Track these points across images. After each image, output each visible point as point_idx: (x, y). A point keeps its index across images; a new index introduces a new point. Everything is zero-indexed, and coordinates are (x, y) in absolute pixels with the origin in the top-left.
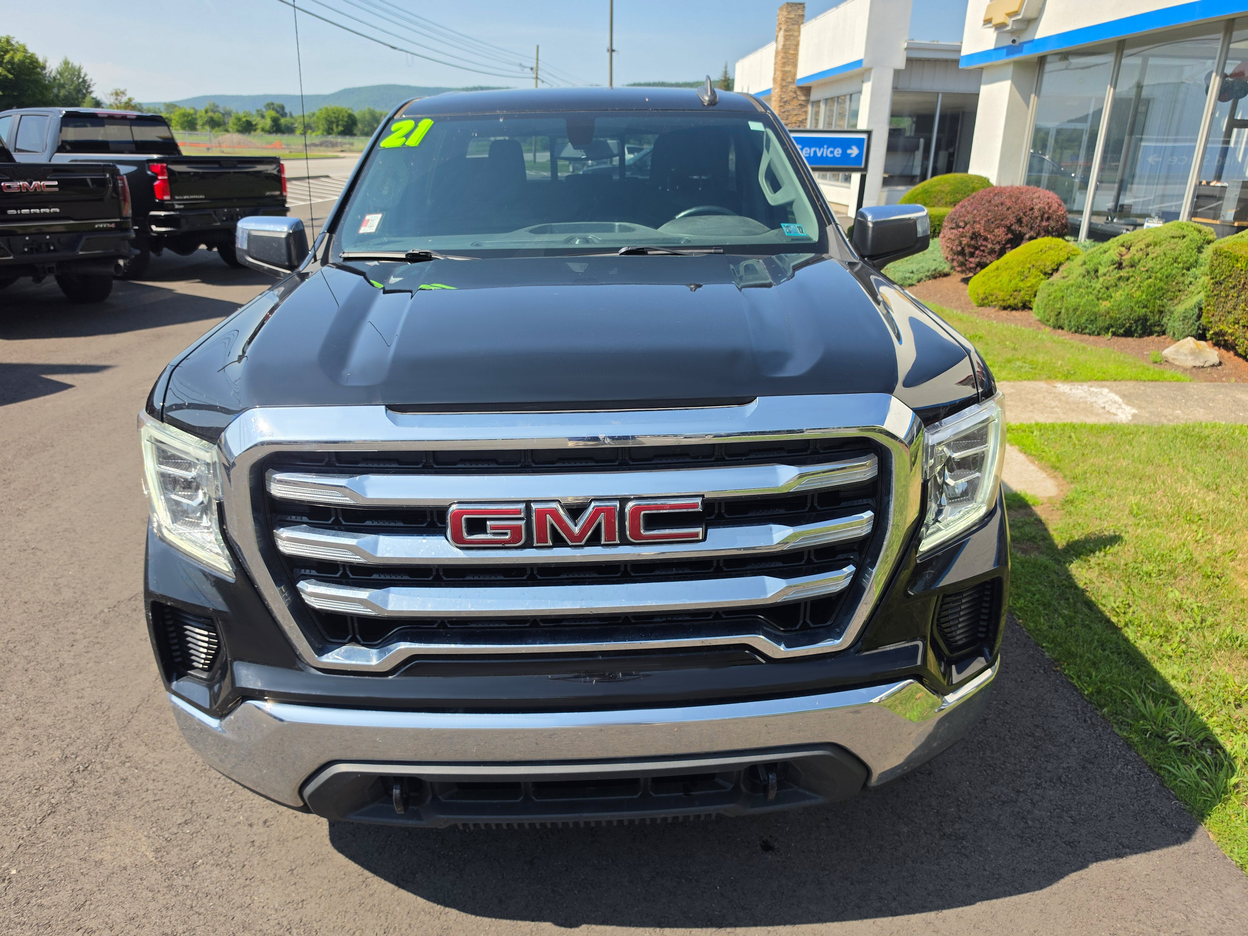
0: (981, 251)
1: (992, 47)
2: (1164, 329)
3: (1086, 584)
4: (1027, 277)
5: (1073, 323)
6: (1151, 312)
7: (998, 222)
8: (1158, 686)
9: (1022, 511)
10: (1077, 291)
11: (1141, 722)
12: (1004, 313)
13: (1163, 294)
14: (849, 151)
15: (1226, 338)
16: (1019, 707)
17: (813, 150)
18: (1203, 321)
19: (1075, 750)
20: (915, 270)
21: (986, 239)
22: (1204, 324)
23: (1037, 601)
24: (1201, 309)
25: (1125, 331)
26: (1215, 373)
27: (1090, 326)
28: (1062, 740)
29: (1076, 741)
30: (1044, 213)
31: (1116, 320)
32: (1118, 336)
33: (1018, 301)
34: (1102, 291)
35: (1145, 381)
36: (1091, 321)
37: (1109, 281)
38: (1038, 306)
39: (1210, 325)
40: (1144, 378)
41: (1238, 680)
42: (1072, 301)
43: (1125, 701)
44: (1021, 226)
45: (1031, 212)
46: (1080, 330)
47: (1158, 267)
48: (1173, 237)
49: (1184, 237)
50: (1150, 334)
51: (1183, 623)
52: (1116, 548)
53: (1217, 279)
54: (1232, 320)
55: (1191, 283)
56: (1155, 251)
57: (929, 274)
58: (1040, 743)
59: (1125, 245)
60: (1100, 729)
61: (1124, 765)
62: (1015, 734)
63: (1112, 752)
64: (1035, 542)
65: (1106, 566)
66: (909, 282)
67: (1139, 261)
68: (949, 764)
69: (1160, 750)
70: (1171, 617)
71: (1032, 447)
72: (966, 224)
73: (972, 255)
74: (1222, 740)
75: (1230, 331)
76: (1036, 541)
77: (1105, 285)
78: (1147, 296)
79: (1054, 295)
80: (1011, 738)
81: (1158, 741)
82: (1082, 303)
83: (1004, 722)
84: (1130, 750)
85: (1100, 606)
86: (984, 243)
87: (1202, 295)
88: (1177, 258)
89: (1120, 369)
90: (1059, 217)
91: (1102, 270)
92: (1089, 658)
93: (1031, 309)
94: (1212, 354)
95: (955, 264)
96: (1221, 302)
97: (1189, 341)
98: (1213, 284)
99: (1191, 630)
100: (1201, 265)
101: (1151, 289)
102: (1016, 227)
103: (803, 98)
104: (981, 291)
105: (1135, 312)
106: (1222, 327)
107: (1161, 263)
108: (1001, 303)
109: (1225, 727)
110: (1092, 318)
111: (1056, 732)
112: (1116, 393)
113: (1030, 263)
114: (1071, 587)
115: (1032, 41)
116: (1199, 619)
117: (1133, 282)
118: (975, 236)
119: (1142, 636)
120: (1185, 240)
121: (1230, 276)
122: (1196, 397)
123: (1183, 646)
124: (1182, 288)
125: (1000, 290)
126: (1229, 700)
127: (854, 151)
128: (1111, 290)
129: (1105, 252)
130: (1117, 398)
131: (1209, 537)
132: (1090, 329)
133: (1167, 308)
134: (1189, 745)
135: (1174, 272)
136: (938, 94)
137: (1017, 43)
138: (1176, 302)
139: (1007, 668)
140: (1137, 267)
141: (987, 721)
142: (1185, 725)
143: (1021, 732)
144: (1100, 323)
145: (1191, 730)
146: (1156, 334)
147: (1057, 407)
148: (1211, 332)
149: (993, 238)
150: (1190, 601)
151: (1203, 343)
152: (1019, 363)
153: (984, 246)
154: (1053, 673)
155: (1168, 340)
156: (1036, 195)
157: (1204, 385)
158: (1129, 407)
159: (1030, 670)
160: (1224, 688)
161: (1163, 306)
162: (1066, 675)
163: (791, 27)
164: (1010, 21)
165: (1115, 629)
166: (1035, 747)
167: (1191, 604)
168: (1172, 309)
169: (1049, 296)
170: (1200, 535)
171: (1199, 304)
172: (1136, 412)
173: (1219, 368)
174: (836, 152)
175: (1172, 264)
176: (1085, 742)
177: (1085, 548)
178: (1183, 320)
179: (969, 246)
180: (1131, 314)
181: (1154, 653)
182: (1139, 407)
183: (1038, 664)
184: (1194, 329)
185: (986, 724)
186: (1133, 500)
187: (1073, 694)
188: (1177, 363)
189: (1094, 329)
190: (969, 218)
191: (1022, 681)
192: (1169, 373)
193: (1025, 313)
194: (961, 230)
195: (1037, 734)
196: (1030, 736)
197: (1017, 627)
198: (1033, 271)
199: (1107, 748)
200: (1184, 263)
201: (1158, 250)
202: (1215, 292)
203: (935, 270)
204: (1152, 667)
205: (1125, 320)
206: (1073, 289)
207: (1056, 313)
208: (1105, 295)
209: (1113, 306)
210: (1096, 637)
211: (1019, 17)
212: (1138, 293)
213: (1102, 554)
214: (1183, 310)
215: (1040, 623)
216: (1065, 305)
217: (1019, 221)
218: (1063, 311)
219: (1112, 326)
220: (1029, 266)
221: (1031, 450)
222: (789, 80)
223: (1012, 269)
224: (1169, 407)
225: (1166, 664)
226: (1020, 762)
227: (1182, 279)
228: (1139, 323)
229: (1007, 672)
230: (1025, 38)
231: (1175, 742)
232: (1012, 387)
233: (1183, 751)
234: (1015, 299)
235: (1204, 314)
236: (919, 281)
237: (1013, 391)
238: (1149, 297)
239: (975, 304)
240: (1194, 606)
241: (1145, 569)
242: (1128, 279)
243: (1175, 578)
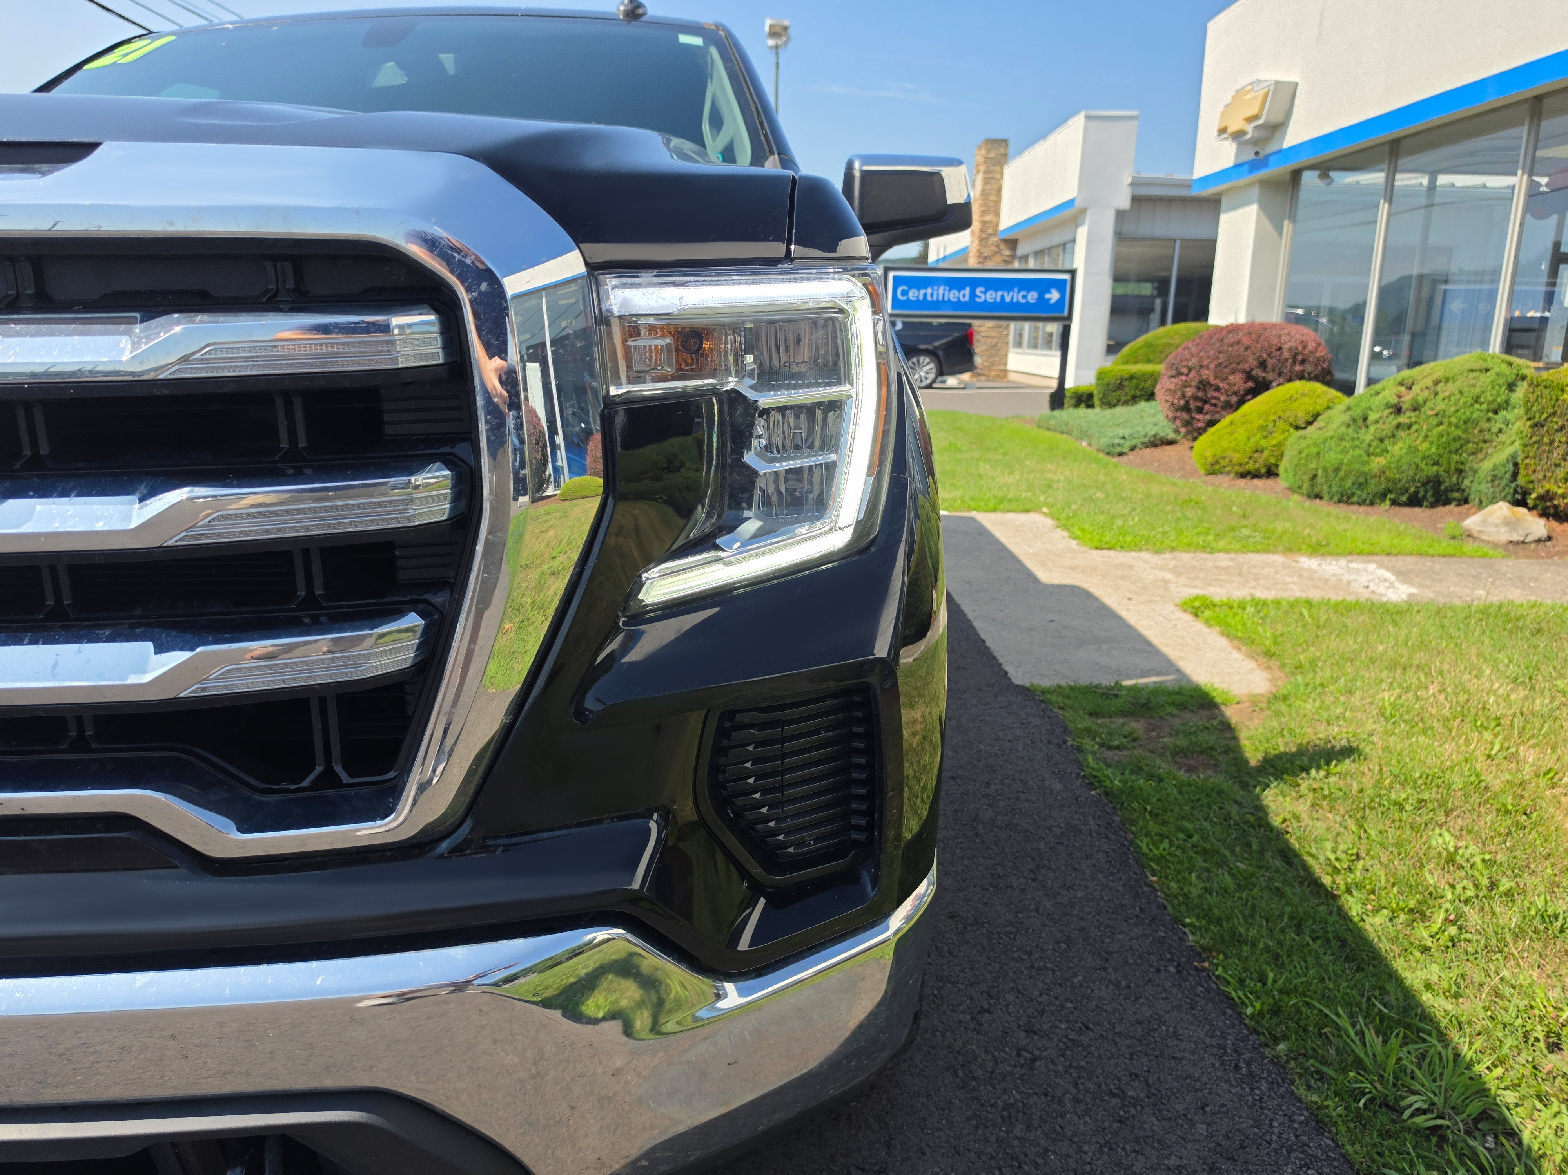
0: (1212, 405)
1: (1231, 164)
2: (1465, 495)
3: (1284, 821)
4: (1271, 433)
5: (1334, 489)
6: (1445, 471)
7: (1233, 366)
8: (1394, 1003)
9: (1204, 713)
10: (1338, 445)
11: (1352, 1074)
12: (1242, 482)
13: (1462, 446)
14: (1047, 296)
15: (1556, 502)
16: (1110, 1036)
17: (999, 293)
18: (1521, 480)
19: (1202, 1129)
20: (1127, 436)
21: (1218, 389)
22: (1523, 484)
23: (1194, 846)
24: (1516, 465)
25: (1409, 499)
26: (1541, 549)
27: (1359, 492)
28: (1180, 1108)
29: (1208, 1109)
30: (1296, 354)
31: (1395, 482)
32: (1400, 505)
33: (1259, 465)
34: (1374, 444)
35: (1433, 556)
36: (1360, 484)
37: (1383, 430)
38: (1286, 469)
39: (1531, 486)
40: (1431, 551)
41: (1555, 994)
42: (1332, 458)
43: (1325, 1030)
44: (1265, 371)
45: (1278, 353)
46: (1345, 499)
47: (1453, 409)
48: (1472, 371)
49: (1487, 370)
50: (1447, 502)
51: (1453, 887)
52: (1347, 765)
53: (1536, 420)
54: (1562, 476)
55: (1500, 431)
56: (1444, 390)
57: (1146, 440)
58: (1133, 1111)
59: (1405, 382)
60: (1264, 1086)
61: (1301, 1167)
62: (1087, 1090)
63: (1280, 1136)
64: (1212, 756)
65: (1326, 792)
66: (1119, 449)
67: (1425, 402)
68: (928, 1151)
69: (1385, 1134)
70: (1431, 878)
71: (1239, 627)
72: (1190, 370)
73: (1200, 410)
74: (1515, 1118)
75: (1560, 491)
76: (1214, 753)
77: (1378, 436)
78: (1437, 449)
79: (1306, 451)
80: (1076, 1100)
81: (1383, 1118)
82: (1346, 461)
83: (1070, 1066)
84: (1322, 1134)
85: (1307, 858)
86: (1216, 394)
87: (1517, 446)
88: (1478, 397)
89: (1396, 541)
90: (1318, 358)
91: (1372, 417)
92: (1267, 949)
93: (1277, 475)
94: (1538, 526)
95: (1179, 423)
96: (1544, 451)
97: (1500, 508)
98: (1532, 427)
99: (1466, 902)
100: (1514, 408)
101: (1444, 439)
102: (1258, 372)
103: (1007, 253)
104: (1209, 454)
105: (1422, 470)
106: (1547, 486)
107: (1456, 404)
108: (1237, 468)
109: (1524, 1090)
110: (1361, 480)
111: (1171, 1090)
112: (1388, 569)
113: (1275, 413)
114: (1260, 826)
115: (1279, 152)
116: (1485, 882)
117: (1416, 431)
118: (1203, 385)
119: (1377, 910)
120: (1489, 374)
121: (1554, 414)
122: (1509, 575)
123: (1453, 930)
124: (1487, 437)
125: (1235, 451)
126: (1535, 1035)
127: (1054, 296)
128: (1386, 442)
129: (1378, 393)
130: (1388, 575)
131: (1513, 750)
132: (1359, 497)
133: (1468, 466)
134: (1448, 1127)
135: (1475, 415)
136: (1175, 240)
137: (1261, 156)
138: (1480, 456)
139: (1107, 960)
140: (1423, 410)
141: (1037, 1064)
142: (1443, 1083)
143: (1099, 1086)
144: (1374, 487)
145: (1455, 1094)
146: (1454, 503)
147: (1294, 583)
148: (1534, 496)
149: (1227, 387)
150: (1471, 850)
151: (1523, 510)
152: (1245, 532)
153: (1215, 398)
154: (1193, 972)
155: (1473, 510)
156: (1286, 331)
157: (1523, 563)
158: (1405, 586)
159: (1151, 966)
160: (1526, 1011)
161: (1462, 463)
162: (1218, 977)
163: (991, 168)
164: (1249, 128)
165: (1329, 897)
166: (1120, 1121)
167: (1473, 856)
168: (1476, 466)
169: (1300, 453)
170: (1497, 747)
171: (1513, 457)
172: (1415, 591)
173: (1548, 544)
174: (1029, 297)
175: (1472, 405)
176: (1227, 1113)
177: (1292, 763)
178: (1493, 481)
179: (1196, 398)
180: (1415, 474)
181: (1394, 940)
182: (1421, 586)
183: (1168, 956)
184: (1508, 494)
185: (1033, 1069)
186: (1387, 697)
187: (1225, 1013)
188: (1484, 537)
189: (1364, 496)
190: (1193, 362)
191: (1128, 987)
192: (1469, 547)
193: (1270, 482)
194: (1184, 378)
195: (1131, 1093)
196: (1115, 1096)
197: (1146, 889)
198: (1281, 425)
199: (1271, 1126)
200: (1489, 403)
201: (1451, 387)
202: (1534, 439)
203: (1155, 436)
204: (1387, 966)
205: (1408, 482)
206: (1333, 442)
207: (1310, 476)
208: (1378, 450)
209: (1390, 463)
210: (1288, 909)
211: (1261, 122)
212: (1426, 445)
213: (1322, 773)
214: (1491, 467)
215: (1191, 884)
216: (1322, 464)
217: (1263, 364)
218: (1320, 472)
219: (1390, 492)
220: (1274, 417)
221: (1237, 630)
222: (990, 231)
223: (1250, 422)
224: (1466, 586)
225: (1418, 962)
226: (1080, 1151)
227: (1486, 425)
228: (1429, 487)
229: (1105, 969)
230: (1271, 148)
231: (1419, 1120)
232: (1231, 560)
233: (1434, 1139)
234: (1255, 462)
235: (1521, 471)
236: (1132, 449)
237: (1231, 563)
238: (1441, 451)
239: (1202, 472)
240: (1477, 859)
241: (1393, 796)
242: (1410, 427)
243: (1447, 814)
